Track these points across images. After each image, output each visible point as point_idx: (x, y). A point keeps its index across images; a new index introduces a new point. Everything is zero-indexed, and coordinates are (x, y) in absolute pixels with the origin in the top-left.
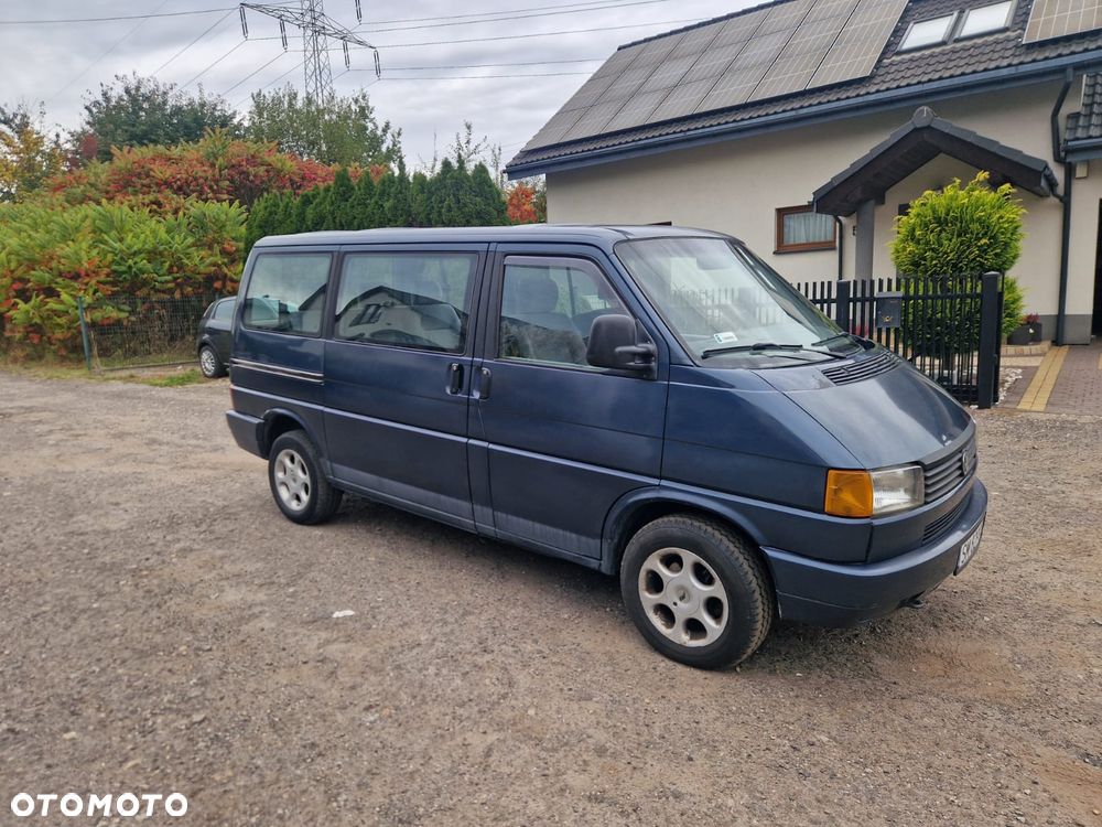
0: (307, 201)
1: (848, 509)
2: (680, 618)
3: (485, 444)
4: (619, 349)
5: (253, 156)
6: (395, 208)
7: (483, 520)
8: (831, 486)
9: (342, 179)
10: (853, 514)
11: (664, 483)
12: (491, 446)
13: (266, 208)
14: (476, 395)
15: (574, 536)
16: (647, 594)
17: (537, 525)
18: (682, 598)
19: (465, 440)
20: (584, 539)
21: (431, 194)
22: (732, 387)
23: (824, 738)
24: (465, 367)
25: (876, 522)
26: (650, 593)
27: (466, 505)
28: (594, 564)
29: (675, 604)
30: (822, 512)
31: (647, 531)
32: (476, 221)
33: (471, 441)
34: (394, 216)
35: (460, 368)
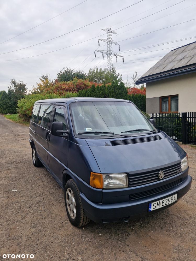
0: (86, 92)
2: (71, 209)
4: (57, 131)
6: (102, 93)
8: (92, 178)
9: (93, 87)
11: (68, 169)
12: (50, 153)
13: (79, 94)
14: (48, 140)
15: (60, 180)
18: (72, 203)
19: (47, 151)
21: (110, 89)
25: (104, 191)
26: (68, 200)
27: (49, 168)
29: (71, 205)
30: (90, 185)
32: (119, 96)
34: (102, 95)
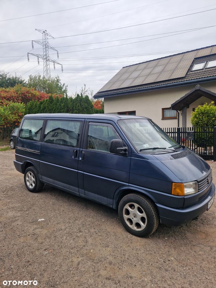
0: (41, 103)
1: (178, 194)
2: (134, 223)
3: (82, 172)
4: (118, 148)
5: (28, 91)
6: (64, 106)
7: (82, 193)
8: (173, 187)
9: (51, 98)
10: (179, 195)
11: (130, 185)
12: (84, 173)
13: (30, 105)
14: (81, 159)
15: (106, 198)
16: (125, 215)
17: (96, 195)
18: (135, 217)
19: (77, 171)
20: (108, 199)
21: (74, 102)
22: (148, 159)
23: (173, 259)
24: (78, 151)
25: (185, 197)
26: (126, 215)
27: (77, 189)
28: (111, 206)
29: (133, 218)
30: (171, 194)
31: (125, 198)
33: (79, 171)
34: (64, 107)
35: (77, 151)
